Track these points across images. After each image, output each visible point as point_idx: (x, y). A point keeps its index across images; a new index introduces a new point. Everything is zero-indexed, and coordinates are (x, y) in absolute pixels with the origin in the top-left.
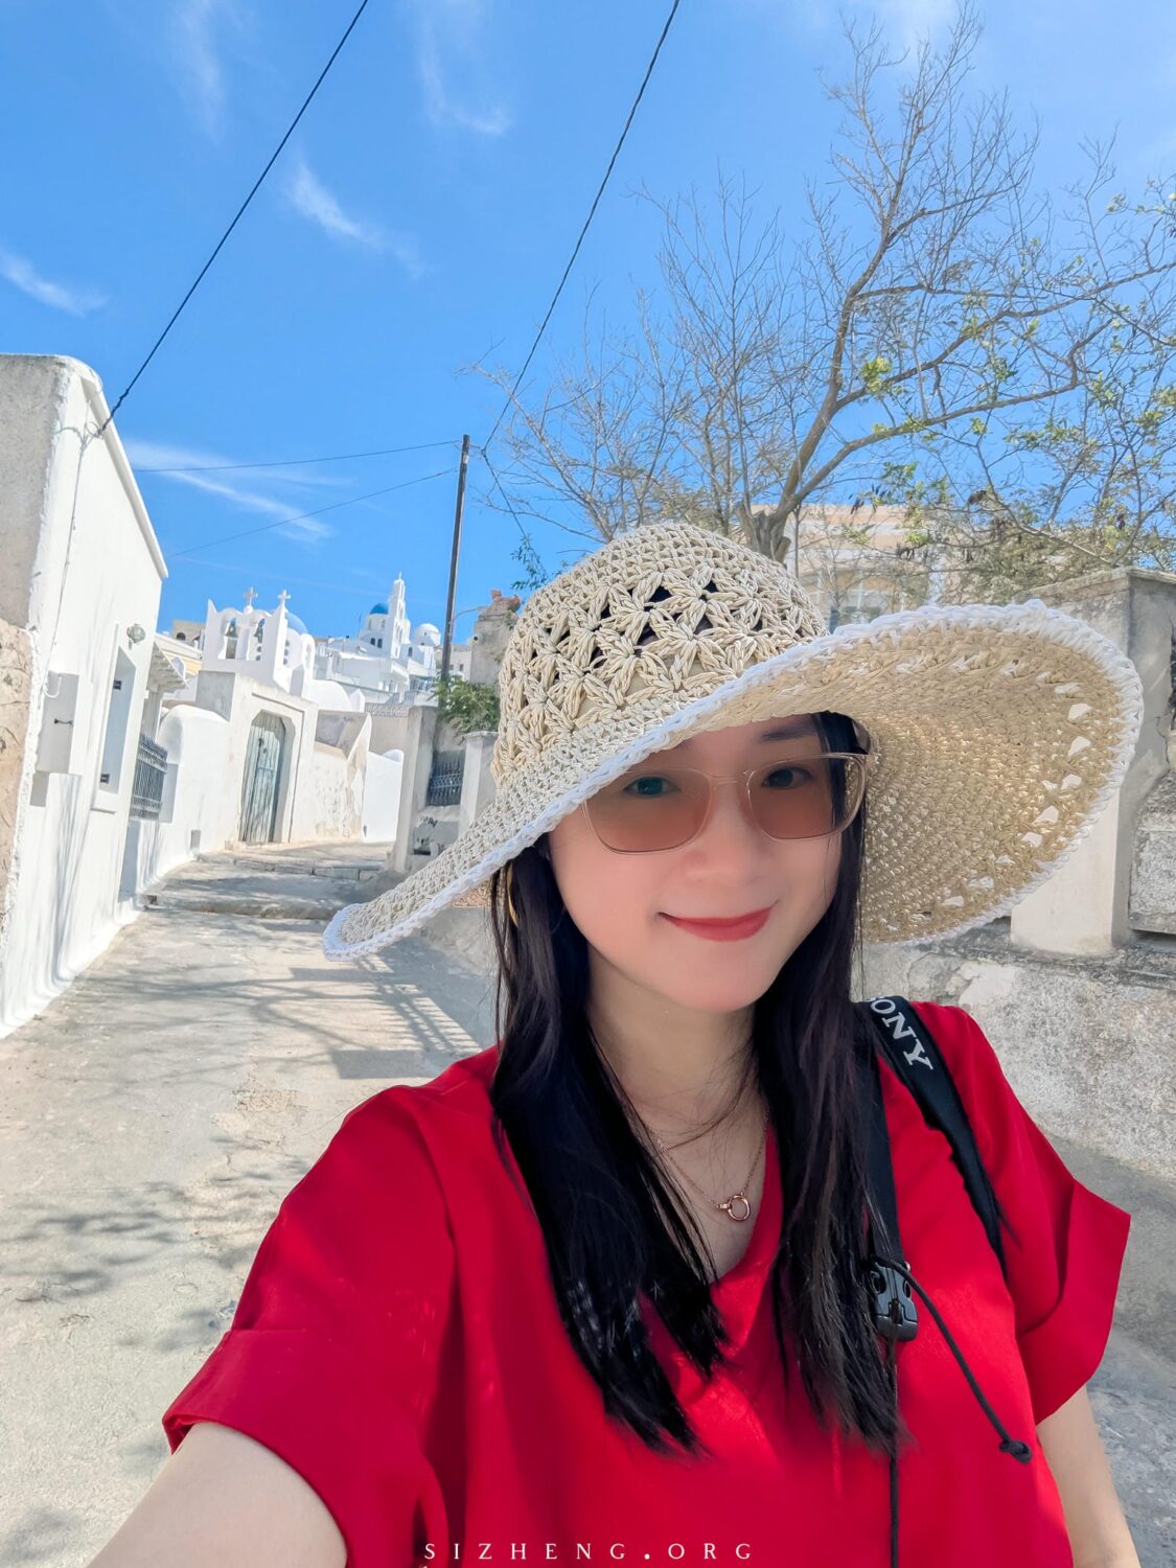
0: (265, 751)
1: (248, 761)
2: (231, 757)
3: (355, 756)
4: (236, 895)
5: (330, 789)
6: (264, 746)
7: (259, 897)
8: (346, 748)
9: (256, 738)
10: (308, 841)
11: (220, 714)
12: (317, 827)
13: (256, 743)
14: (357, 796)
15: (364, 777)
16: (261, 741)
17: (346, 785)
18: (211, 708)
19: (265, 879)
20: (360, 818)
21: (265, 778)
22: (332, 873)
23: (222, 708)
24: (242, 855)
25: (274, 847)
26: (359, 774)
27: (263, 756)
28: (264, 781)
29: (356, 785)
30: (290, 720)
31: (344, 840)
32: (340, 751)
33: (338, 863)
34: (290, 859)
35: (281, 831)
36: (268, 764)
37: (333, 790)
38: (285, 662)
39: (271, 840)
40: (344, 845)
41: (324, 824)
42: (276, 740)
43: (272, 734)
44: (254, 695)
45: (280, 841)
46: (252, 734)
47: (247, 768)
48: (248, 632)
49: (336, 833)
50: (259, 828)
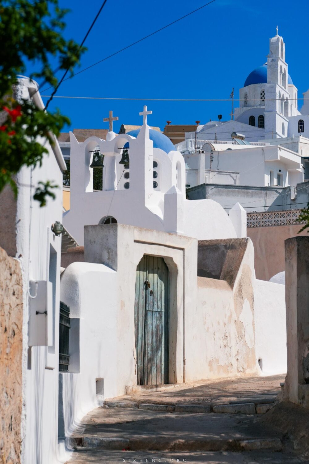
0: (152, 293)
1: (137, 305)
2: (123, 305)
3: (240, 285)
4: (145, 434)
5: (219, 323)
6: (151, 289)
7: (166, 434)
8: (230, 278)
9: (142, 282)
10: (202, 380)
11: (107, 265)
12: (210, 364)
13: (142, 287)
14: (248, 328)
15: (252, 306)
16: (147, 285)
17: (235, 317)
18: (100, 261)
19: (167, 418)
20: (253, 351)
21: (154, 320)
22: (230, 410)
23: (109, 259)
24: (142, 398)
25: (170, 388)
26: (247, 304)
27: (150, 298)
28: (153, 323)
29: (245, 316)
30: (171, 259)
31: (239, 375)
32: (224, 282)
33: (234, 399)
34: (187, 399)
35: (175, 372)
36: (156, 306)
37: (222, 324)
38: (155, 185)
39: (167, 381)
40: (240, 381)
41: (217, 360)
42: (160, 281)
43: (156, 275)
44: (135, 241)
45: (175, 382)
46: (138, 279)
47: (137, 313)
48: (113, 159)
49: (229, 369)
50: (154, 371)
